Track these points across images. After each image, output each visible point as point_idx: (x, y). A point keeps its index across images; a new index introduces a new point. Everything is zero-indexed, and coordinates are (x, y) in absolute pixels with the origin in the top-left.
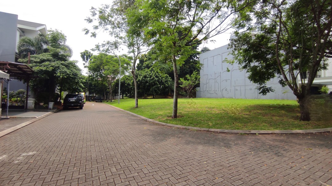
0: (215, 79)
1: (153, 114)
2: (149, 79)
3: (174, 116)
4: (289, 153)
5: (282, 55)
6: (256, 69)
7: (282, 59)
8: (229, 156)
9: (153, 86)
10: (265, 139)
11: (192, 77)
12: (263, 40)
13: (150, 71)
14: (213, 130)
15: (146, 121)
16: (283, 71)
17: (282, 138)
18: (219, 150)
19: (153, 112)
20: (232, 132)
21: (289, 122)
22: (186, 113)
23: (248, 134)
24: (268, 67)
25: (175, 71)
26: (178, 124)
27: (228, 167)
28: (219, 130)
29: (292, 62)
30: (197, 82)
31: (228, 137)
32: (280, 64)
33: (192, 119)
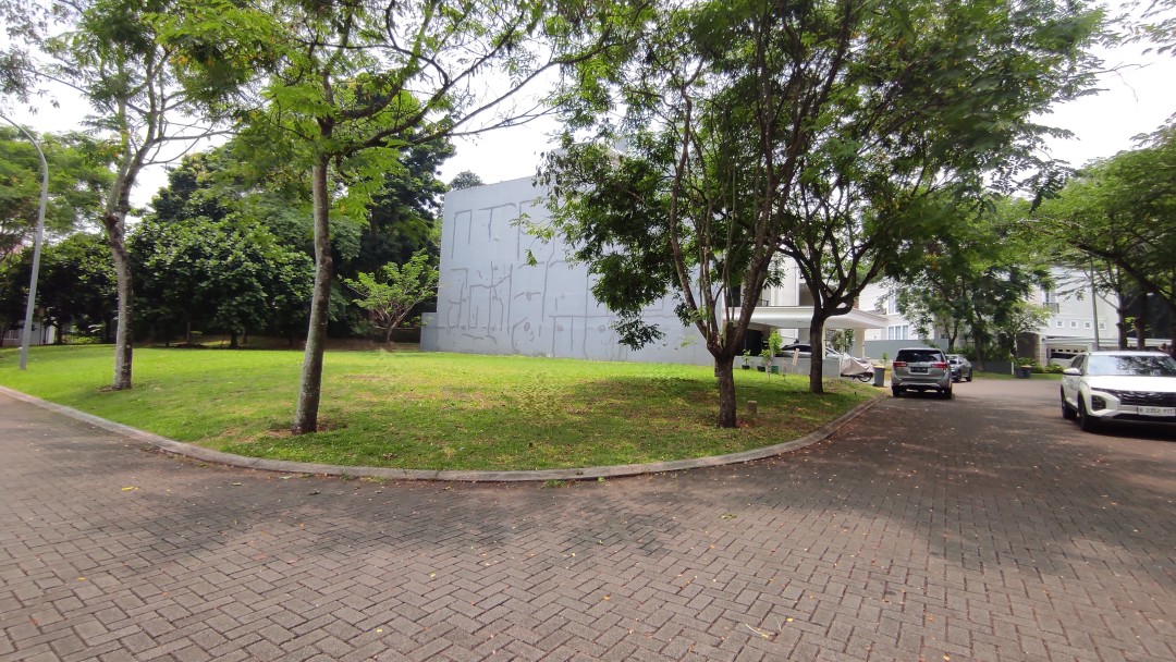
0: (490, 287)
1: (204, 418)
2: (212, 262)
3: (301, 425)
4: (680, 538)
5: (688, 232)
6: (617, 265)
7: (686, 242)
8: (487, 581)
9: (232, 294)
10: (619, 496)
11: (407, 273)
12: (641, 178)
13: (222, 229)
14: (452, 475)
15: (155, 450)
16: (686, 277)
17: (668, 487)
18: (456, 560)
19: (207, 408)
20: (521, 479)
21: (692, 434)
22: (359, 409)
23: (573, 482)
24: (650, 262)
25: (320, 238)
26: (310, 460)
27: (473, 633)
28: (474, 475)
29: (711, 256)
30: (424, 294)
31: (504, 498)
32: (681, 257)
33: (377, 434)
